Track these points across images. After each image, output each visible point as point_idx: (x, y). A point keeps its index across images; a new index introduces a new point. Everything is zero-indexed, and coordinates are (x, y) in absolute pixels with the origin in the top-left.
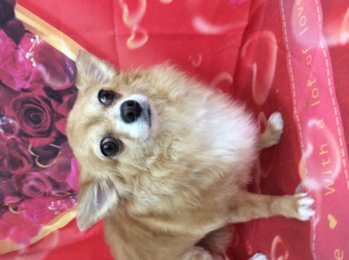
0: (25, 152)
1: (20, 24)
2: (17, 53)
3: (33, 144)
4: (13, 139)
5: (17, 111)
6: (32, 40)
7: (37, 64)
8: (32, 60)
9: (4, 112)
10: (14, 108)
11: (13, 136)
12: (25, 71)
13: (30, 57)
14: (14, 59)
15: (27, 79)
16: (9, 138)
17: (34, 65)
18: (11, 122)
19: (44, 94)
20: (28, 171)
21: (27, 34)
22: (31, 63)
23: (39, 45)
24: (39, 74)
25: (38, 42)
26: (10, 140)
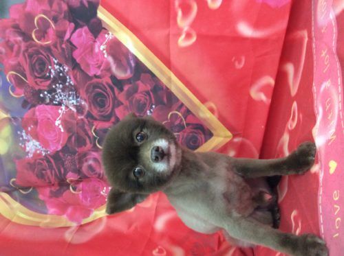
0: (89, 132)
1: (100, 22)
2: (94, 45)
3: (96, 126)
4: (82, 120)
5: (89, 94)
6: (106, 36)
7: (108, 56)
8: (105, 52)
9: (79, 94)
10: (87, 91)
11: (82, 117)
12: (98, 61)
13: (104, 50)
14: (92, 49)
15: (99, 67)
16: (79, 117)
17: (106, 56)
18: (83, 103)
19: (110, 82)
20: (89, 150)
21: (103, 30)
22: (104, 54)
23: (112, 40)
24: (108, 64)
25: (111, 38)
26: (79, 120)
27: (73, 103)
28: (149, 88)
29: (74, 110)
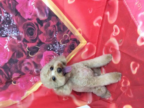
0: (25, 50)
2: (28, 2)
3: (29, 46)
5: (24, 29)
7: (35, 8)
8: (34, 6)
9: (19, 29)
10: (23, 28)
11: (21, 42)
12: (30, 11)
13: (33, 5)
14: (27, 4)
15: (31, 14)
16: (19, 42)
18: (21, 34)
19: (36, 22)
20: (25, 59)
24: (35, 12)
26: (19, 44)
27: (15, 35)
28: (55, 23)
29: (15, 38)
